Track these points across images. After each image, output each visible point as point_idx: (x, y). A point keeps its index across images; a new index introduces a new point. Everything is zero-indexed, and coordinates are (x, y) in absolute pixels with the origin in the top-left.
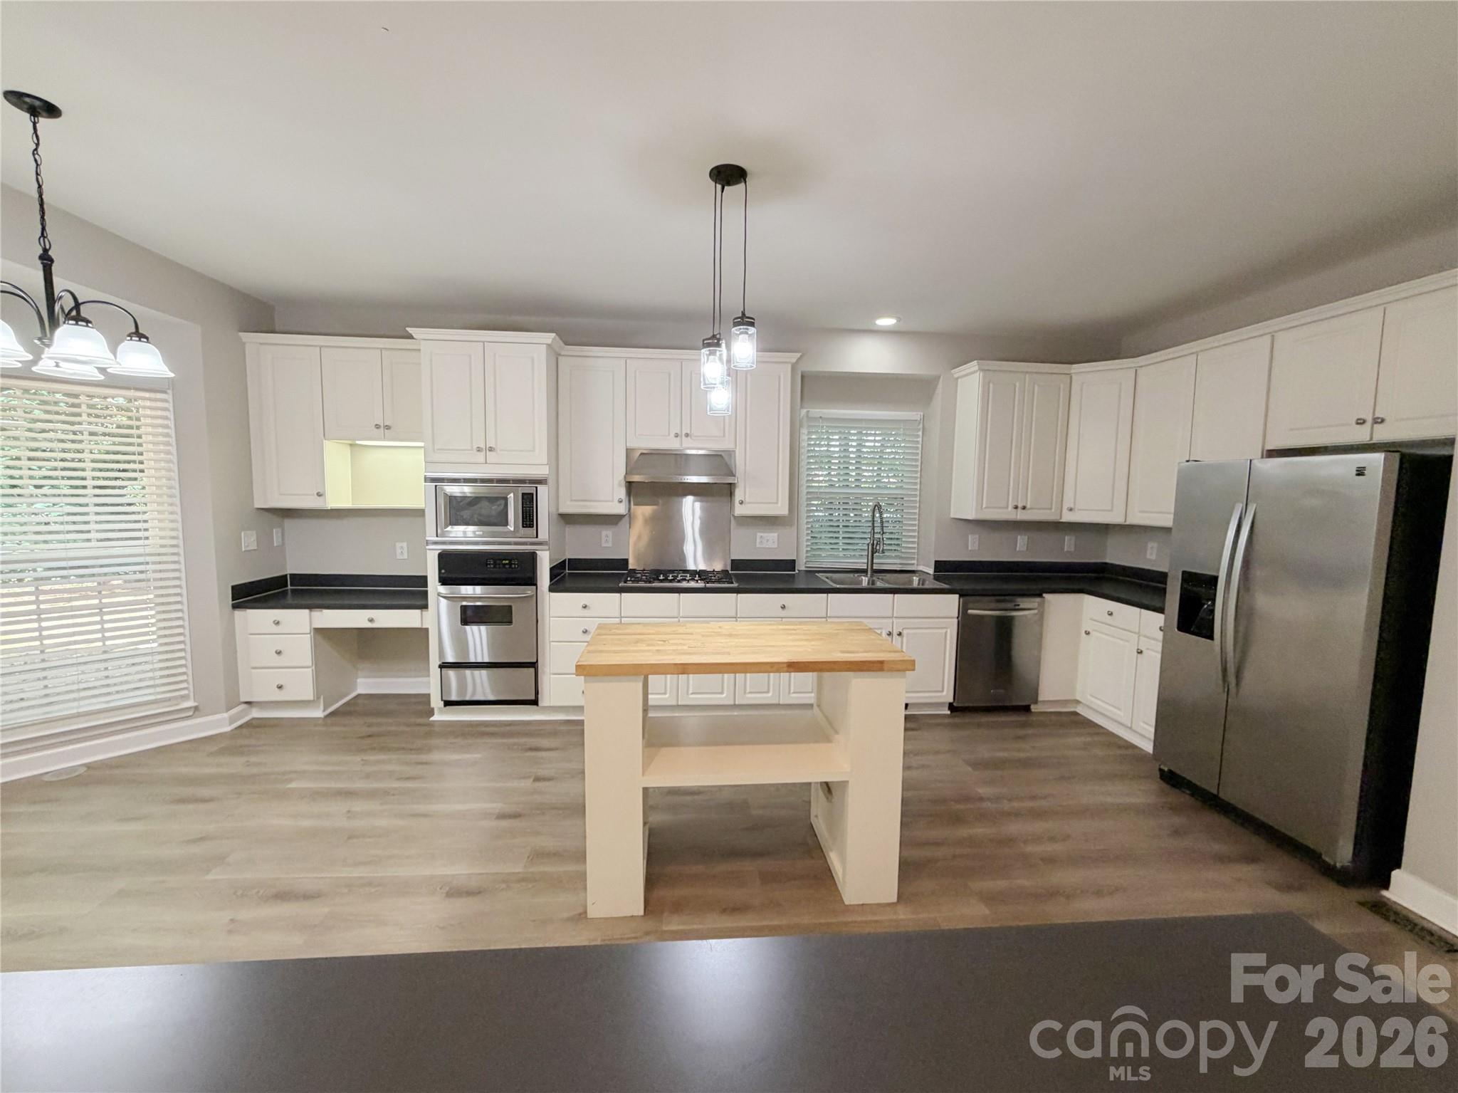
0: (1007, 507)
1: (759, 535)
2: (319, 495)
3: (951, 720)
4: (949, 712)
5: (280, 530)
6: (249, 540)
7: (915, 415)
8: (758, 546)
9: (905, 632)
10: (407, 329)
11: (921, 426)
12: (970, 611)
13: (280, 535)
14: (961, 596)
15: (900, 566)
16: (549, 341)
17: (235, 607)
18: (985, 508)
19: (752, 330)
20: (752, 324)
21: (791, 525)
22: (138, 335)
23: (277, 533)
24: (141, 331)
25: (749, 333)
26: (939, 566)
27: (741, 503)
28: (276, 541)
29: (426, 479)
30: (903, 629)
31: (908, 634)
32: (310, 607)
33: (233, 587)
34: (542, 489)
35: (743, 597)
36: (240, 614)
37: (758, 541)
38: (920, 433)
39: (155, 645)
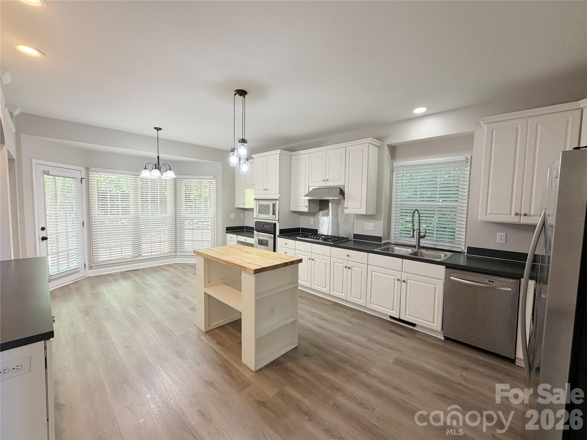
0: (510, 214)
1: (365, 223)
2: (244, 204)
3: (442, 344)
4: (443, 339)
5: (243, 214)
6: (232, 216)
7: (462, 158)
8: (365, 228)
9: (409, 281)
10: (251, 155)
11: (469, 164)
12: (451, 277)
13: (243, 215)
14: (447, 267)
15: (450, 248)
16: (279, 152)
17: (226, 232)
18: (489, 214)
19: (245, 144)
20: (246, 143)
21: (380, 219)
22: (170, 169)
23: (242, 215)
24: (171, 168)
25: (245, 145)
26: (471, 250)
27: (346, 208)
28: (242, 217)
29: (255, 199)
30: (407, 280)
31: (410, 283)
32: (237, 235)
33: (226, 228)
34: (277, 202)
35: (333, 248)
36: (227, 234)
37: (365, 226)
38: (468, 168)
39: (210, 239)
